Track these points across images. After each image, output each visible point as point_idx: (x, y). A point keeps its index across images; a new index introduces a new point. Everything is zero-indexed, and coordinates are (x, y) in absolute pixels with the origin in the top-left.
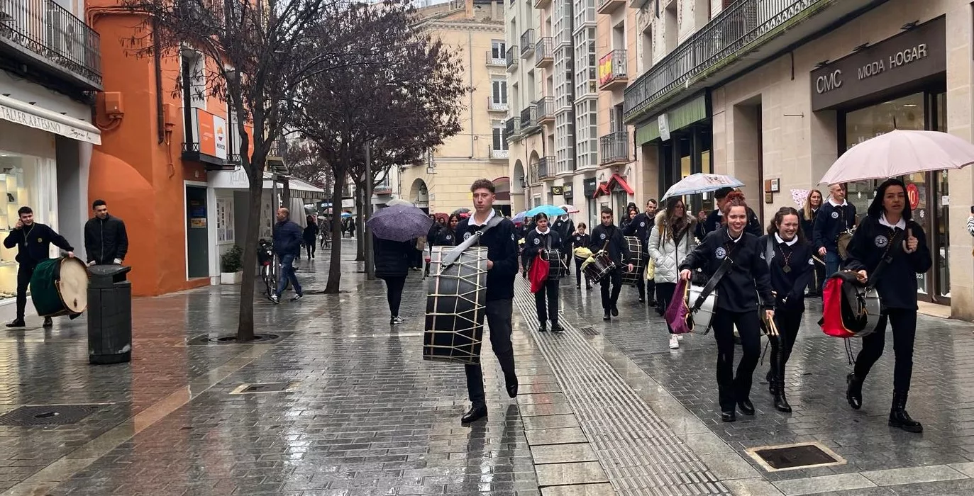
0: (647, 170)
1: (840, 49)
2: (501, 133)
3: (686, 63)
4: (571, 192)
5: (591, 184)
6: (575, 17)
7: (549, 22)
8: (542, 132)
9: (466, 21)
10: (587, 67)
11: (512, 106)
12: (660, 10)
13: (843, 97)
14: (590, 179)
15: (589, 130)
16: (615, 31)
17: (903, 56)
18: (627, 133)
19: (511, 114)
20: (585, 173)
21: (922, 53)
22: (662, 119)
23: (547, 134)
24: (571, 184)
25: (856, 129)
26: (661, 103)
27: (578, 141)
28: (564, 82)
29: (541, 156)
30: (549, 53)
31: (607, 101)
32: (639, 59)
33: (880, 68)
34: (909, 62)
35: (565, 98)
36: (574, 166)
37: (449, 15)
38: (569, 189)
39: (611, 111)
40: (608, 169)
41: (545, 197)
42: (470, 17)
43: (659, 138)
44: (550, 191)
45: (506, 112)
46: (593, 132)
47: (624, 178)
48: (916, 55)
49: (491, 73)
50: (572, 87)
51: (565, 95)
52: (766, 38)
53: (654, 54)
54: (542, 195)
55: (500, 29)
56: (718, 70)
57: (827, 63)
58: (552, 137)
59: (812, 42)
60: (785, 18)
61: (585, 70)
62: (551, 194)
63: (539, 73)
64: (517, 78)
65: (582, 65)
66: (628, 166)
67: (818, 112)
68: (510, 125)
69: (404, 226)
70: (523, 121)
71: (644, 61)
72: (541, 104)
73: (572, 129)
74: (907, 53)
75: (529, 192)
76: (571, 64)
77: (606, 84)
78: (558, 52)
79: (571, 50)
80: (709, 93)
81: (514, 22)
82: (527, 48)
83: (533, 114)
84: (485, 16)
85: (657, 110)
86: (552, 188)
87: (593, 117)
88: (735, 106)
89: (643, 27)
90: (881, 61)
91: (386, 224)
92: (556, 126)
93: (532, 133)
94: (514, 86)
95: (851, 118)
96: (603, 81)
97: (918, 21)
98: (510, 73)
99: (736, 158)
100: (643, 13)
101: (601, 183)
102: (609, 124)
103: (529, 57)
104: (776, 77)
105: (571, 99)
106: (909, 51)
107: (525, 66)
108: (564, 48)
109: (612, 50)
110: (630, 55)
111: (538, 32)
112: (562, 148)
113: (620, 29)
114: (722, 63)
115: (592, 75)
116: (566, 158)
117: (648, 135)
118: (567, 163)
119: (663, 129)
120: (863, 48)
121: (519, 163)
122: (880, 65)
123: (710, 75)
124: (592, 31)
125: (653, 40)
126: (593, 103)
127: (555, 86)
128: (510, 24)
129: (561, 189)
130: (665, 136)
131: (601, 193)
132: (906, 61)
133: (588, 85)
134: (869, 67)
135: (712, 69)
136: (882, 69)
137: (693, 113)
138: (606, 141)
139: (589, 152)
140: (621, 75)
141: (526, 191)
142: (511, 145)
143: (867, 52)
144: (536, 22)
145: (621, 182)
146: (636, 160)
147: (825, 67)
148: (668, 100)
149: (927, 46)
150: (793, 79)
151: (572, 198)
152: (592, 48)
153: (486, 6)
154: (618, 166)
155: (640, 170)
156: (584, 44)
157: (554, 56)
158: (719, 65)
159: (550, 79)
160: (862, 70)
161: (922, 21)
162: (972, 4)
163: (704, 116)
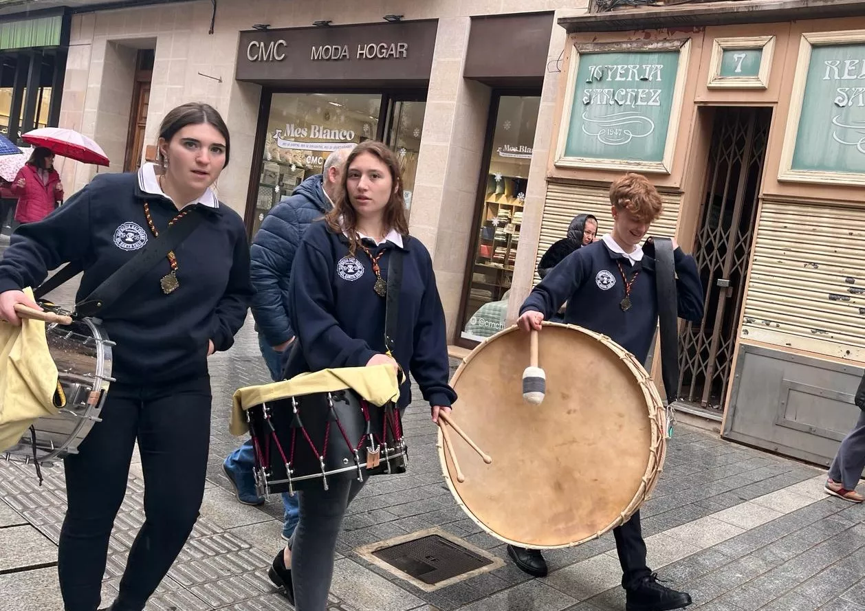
1: (291, 17)
17: (377, 50)
21: (401, 53)
25: (285, 114)
33: (343, 54)
34: (383, 58)
48: (393, 52)
57: (268, 28)
67: (240, 80)
74: (382, 47)
88: (111, 43)
90: (346, 47)
95: (277, 100)
97: (402, 16)
99: (101, 107)
106: (385, 46)
120: (325, 25)
122: (344, 51)
132: (380, 56)
134: (328, 49)
136: (345, 56)
137: (38, 34)
143: (327, 31)
147: (266, 33)
149: (408, 46)
150: (211, 32)
160: (317, 50)
161: (407, 18)
162: (473, 18)
163: (57, 42)
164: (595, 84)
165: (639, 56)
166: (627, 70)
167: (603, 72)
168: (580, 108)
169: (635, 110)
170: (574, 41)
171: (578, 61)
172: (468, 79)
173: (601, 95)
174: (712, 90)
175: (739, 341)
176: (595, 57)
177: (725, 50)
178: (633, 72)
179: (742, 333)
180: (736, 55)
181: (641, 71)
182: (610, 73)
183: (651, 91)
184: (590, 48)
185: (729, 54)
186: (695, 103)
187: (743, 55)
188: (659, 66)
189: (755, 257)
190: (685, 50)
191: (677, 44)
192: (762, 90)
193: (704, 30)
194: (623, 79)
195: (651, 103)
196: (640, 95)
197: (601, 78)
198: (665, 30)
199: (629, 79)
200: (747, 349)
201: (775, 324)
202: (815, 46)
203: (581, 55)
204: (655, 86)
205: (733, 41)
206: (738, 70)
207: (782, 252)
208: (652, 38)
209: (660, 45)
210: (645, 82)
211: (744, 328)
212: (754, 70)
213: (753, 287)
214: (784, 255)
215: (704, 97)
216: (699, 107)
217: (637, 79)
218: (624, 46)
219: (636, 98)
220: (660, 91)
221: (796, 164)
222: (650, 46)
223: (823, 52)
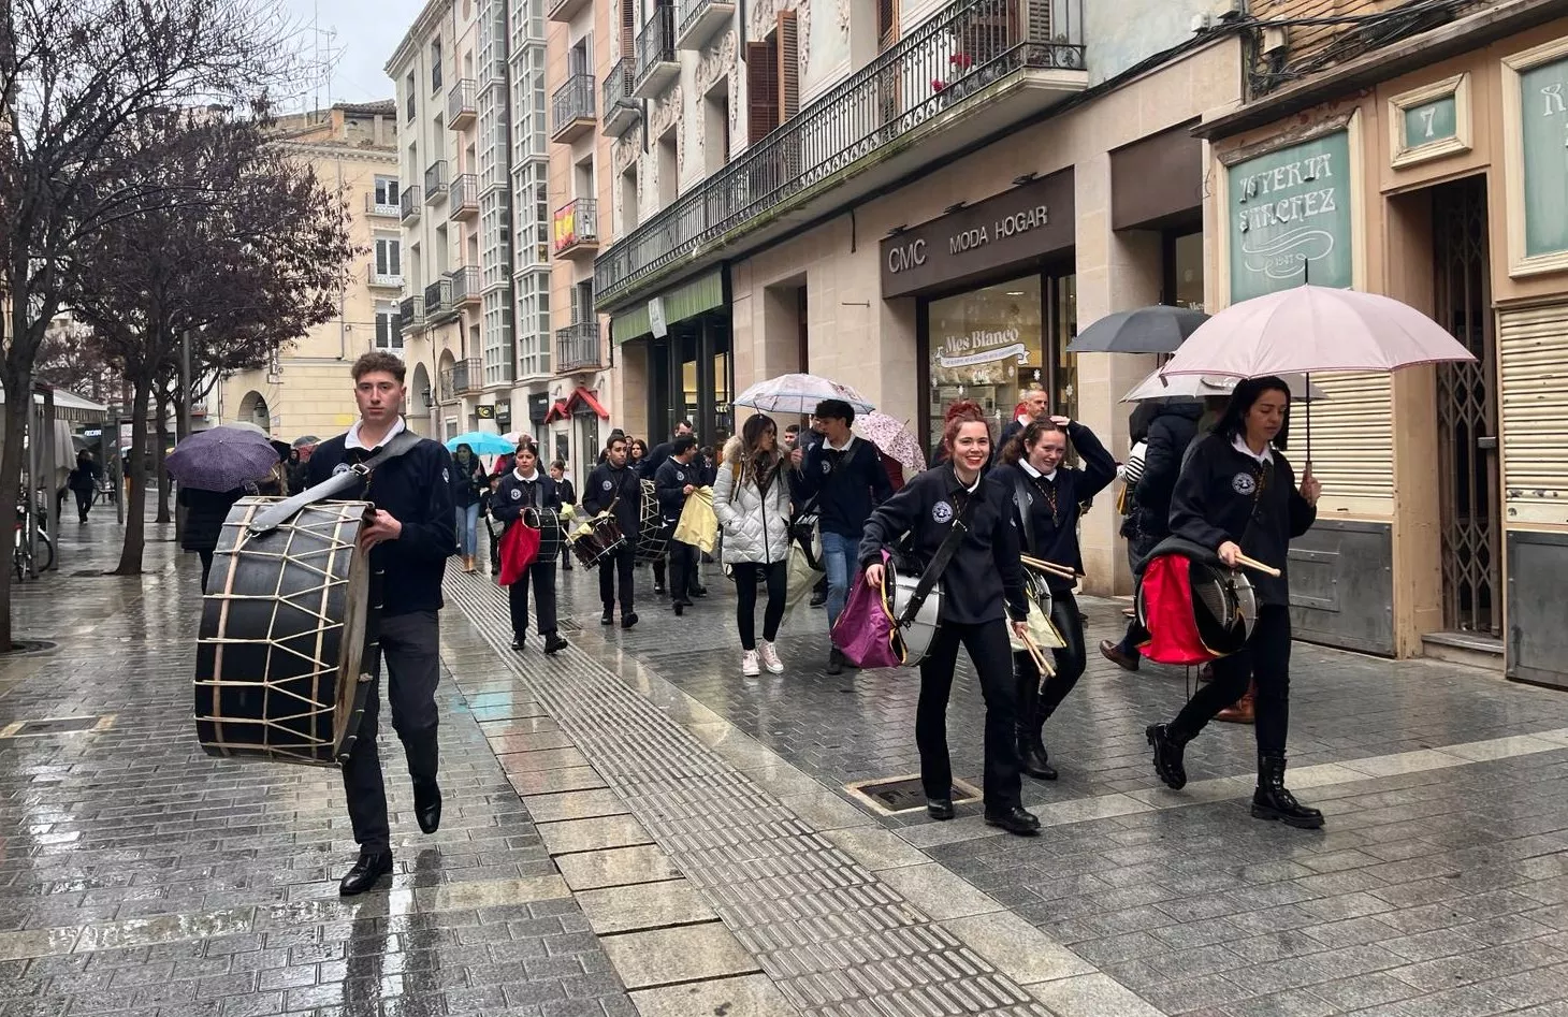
0: (629, 382)
1: (924, 210)
2: (389, 320)
3: (692, 223)
4: (509, 414)
5: (541, 402)
6: (515, 145)
7: (471, 151)
8: (460, 320)
9: (333, 144)
10: (534, 222)
11: (410, 279)
12: (651, 141)
13: (927, 279)
14: (538, 396)
15: (537, 319)
16: (579, 171)
17: (1015, 224)
18: (598, 325)
19: (409, 293)
20: (531, 385)
21: (1041, 219)
22: (655, 306)
23: (468, 324)
24: (508, 402)
25: (943, 324)
26: (653, 282)
27: (520, 336)
28: (497, 244)
29: (458, 358)
30: (471, 199)
31: (565, 277)
32: (617, 214)
33: (982, 238)
34: (1023, 231)
35: (499, 270)
36: (512, 374)
37: (304, 133)
38: (505, 409)
39: (573, 291)
40: (568, 380)
41: (465, 421)
42: (338, 137)
43: (651, 334)
44: (473, 412)
45: (400, 287)
46: (545, 322)
47: (593, 394)
48: (1032, 221)
49: (373, 227)
50: (509, 254)
51: (499, 264)
52: (817, 189)
53: (641, 207)
54: (460, 418)
55: (389, 159)
56: (743, 234)
57: (903, 229)
58: (476, 329)
59: (882, 198)
60: (845, 161)
61: (531, 228)
62: (476, 417)
63: (455, 229)
64: (419, 236)
65: (525, 219)
66: (599, 376)
67: (888, 299)
68: (407, 308)
69: (226, 464)
70: (428, 303)
71: (625, 218)
72: (459, 276)
73: (510, 317)
74: (1021, 218)
75: (438, 413)
76: (507, 218)
77: (564, 249)
78: (487, 198)
79: (507, 196)
80: (727, 267)
81: (413, 148)
82: (433, 191)
83: (445, 295)
84: (363, 138)
85: (648, 291)
86: (477, 407)
87: (544, 300)
88: (767, 288)
89: (623, 165)
90: (983, 229)
91: (196, 462)
92: (484, 311)
93: (444, 322)
94: (413, 248)
95: (935, 309)
96: (561, 245)
97: (1036, 173)
98: (407, 229)
99: (768, 365)
100: (623, 145)
101: (557, 401)
102: (569, 311)
103: (438, 204)
104: (830, 248)
105: (508, 271)
106: (1023, 215)
107: (431, 218)
108: (497, 193)
109: (574, 198)
110: (602, 207)
111: (453, 166)
112: (494, 346)
113: (586, 167)
114: (749, 225)
115: (543, 235)
116: (500, 361)
117: (631, 328)
118: (501, 368)
119: (656, 319)
120: (958, 209)
121: (421, 369)
122: (982, 234)
123: (730, 241)
124: (542, 169)
125: (639, 187)
126: (544, 278)
127: (481, 250)
128: (407, 151)
129: (491, 410)
130: (660, 331)
131: (557, 415)
132: (1019, 230)
133: (536, 251)
134: (966, 236)
135: (732, 233)
136: (984, 240)
137: (704, 297)
138: (565, 336)
139: (538, 354)
140: (588, 237)
141: (433, 413)
142: (408, 339)
143: (962, 215)
144: (450, 151)
145: (589, 399)
146: (612, 366)
147: (902, 235)
148: (666, 276)
149: (1048, 208)
150: (854, 251)
151: (510, 424)
152: (542, 194)
153: (365, 122)
154: (583, 375)
155: (619, 381)
156: (530, 187)
157: (480, 203)
158: (744, 228)
159: (474, 239)
160: (955, 240)
161: (1042, 173)
162: (1112, 153)
163: (720, 302)
164: (1251, 202)
165: (1297, 151)
166: (1286, 173)
167: (1256, 183)
168: (1239, 237)
169: (1302, 224)
170: (1218, 153)
171: (1226, 178)
172: (1118, 231)
173: (1259, 214)
174: (1400, 170)
175: (1505, 528)
176: (1245, 167)
177: (1407, 110)
178: (1294, 174)
179: (1508, 513)
180: (1423, 113)
181: (1304, 169)
182: (1265, 183)
183: (1321, 192)
184: (1237, 156)
185: (1413, 114)
186: (1382, 193)
187: (1432, 110)
188: (1324, 157)
189: (1506, 397)
190: (1354, 126)
191: (1342, 119)
192: (1465, 152)
193: (1375, 91)
194: (1283, 186)
195: (1323, 209)
196: (1309, 202)
197: (1256, 193)
198: (1325, 105)
199: (1291, 184)
200: (1519, 538)
201: (1551, 493)
202: (1523, 72)
203: (1229, 167)
204: (1326, 184)
205: (1412, 95)
206: (1430, 133)
207: (1541, 382)
208: (1312, 120)
209: (1320, 128)
210: (1313, 183)
211: (1510, 506)
212: (1448, 128)
213: (1511, 442)
214: (1544, 386)
215: (1392, 182)
216: (1390, 199)
217: (1300, 181)
218: (1277, 142)
219: (1302, 208)
220: (1332, 190)
221: (1532, 247)
222: (1309, 133)
223: (1536, 78)
